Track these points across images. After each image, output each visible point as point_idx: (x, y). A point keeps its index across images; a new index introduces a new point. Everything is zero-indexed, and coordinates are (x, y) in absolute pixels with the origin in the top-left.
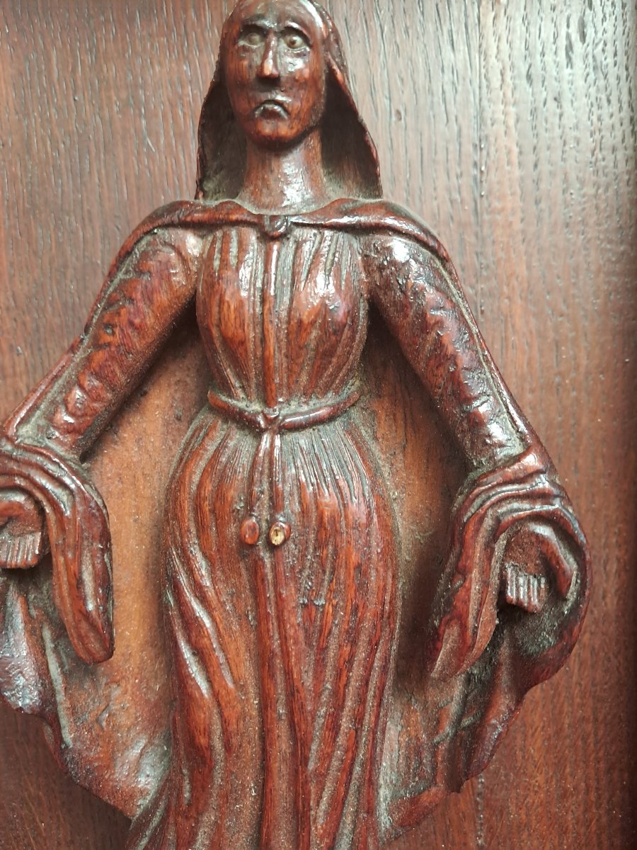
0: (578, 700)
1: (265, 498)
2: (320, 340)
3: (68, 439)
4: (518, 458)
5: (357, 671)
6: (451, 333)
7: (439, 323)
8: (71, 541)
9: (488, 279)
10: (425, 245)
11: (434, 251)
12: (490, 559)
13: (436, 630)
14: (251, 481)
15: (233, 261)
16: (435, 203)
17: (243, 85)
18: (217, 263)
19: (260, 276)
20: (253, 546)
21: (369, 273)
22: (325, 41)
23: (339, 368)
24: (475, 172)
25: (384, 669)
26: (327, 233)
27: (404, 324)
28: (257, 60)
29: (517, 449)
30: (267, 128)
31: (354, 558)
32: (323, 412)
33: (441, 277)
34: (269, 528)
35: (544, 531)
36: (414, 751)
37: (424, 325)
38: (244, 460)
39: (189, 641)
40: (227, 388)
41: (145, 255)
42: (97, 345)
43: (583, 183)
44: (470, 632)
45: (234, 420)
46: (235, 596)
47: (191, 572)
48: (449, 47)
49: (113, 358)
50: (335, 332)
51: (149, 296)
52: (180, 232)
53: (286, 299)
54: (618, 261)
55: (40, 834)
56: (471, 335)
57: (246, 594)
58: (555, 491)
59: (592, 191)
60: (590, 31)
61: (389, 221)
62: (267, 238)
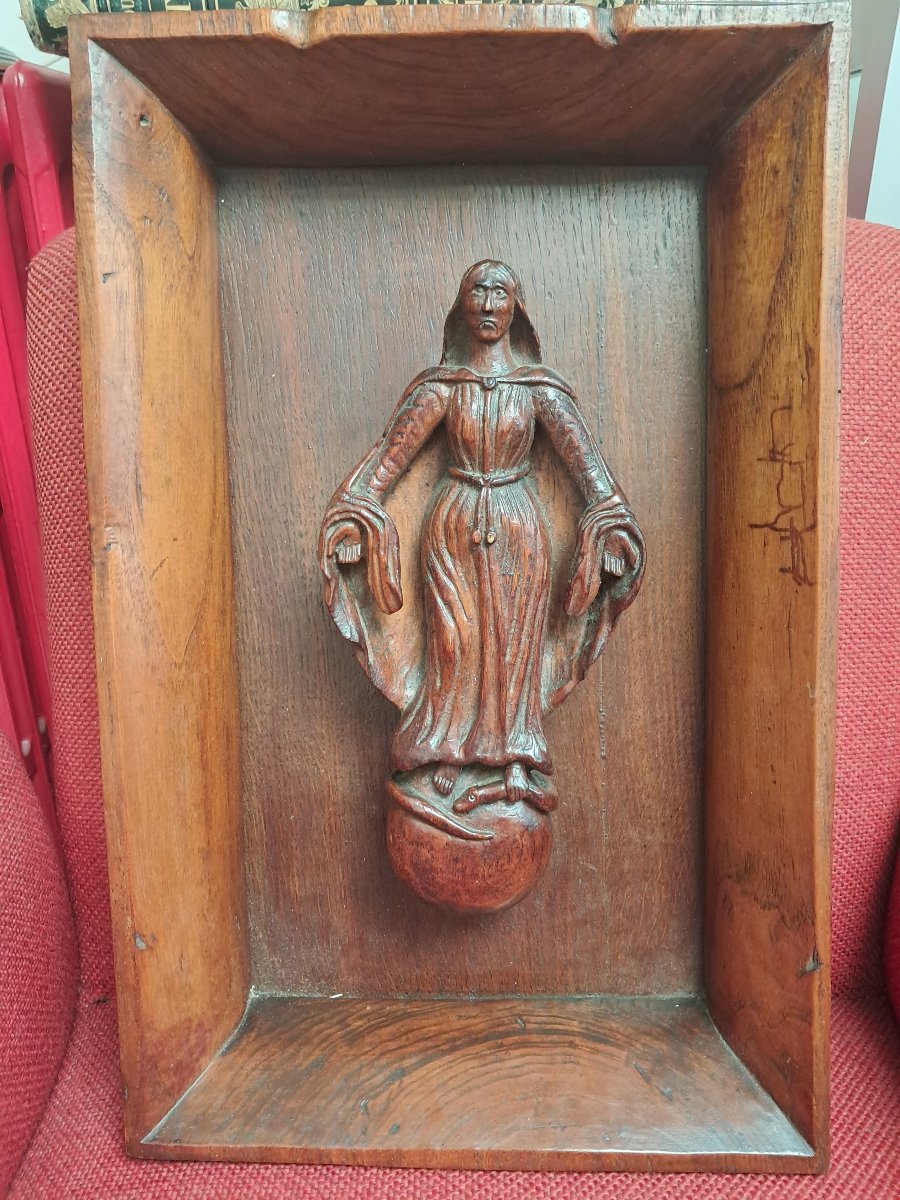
0: (662, 661)
1: (484, 520)
2: (511, 440)
3: (379, 493)
4: (610, 498)
5: (530, 611)
6: (576, 435)
7: (571, 431)
8: (382, 545)
9: (605, 399)
10: (564, 391)
11: (567, 393)
12: (596, 548)
13: (569, 585)
14: (477, 511)
15: (468, 401)
16: (573, 352)
17: (473, 313)
18: (460, 401)
19: (482, 408)
20: (478, 544)
21: (536, 406)
22: (515, 290)
23: (521, 453)
24: (597, 331)
25: (544, 610)
26: (515, 386)
27: (553, 431)
28: (482, 302)
29: (610, 494)
30: (485, 334)
31: (528, 551)
32: (512, 477)
33: (572, 407)
34: (486, 535)
35: (623, 534)
36: (560, 666)
37: (564, 432)
38: (472, 502)
39: (442, 598)
40: (462, 465)
41: (419, 396)
42: (392, 443)
43: (664, 337)
44: (586, 586)
45: (467, 481)
46: (467, 574)
47: (443, 562)
48: (581, 252)
49: (402, 450)
50: (519, 436)
51: (422, 418)
52: (438, 384)
53: (495, 420)
54: (686, 387)
55: (323, 757)
56: (587, 437)
57: (473, 571)
58: (627, 514)
59: (670, 343)
60: (669, 241)
61: (546, 379)
62: (485, 389)
